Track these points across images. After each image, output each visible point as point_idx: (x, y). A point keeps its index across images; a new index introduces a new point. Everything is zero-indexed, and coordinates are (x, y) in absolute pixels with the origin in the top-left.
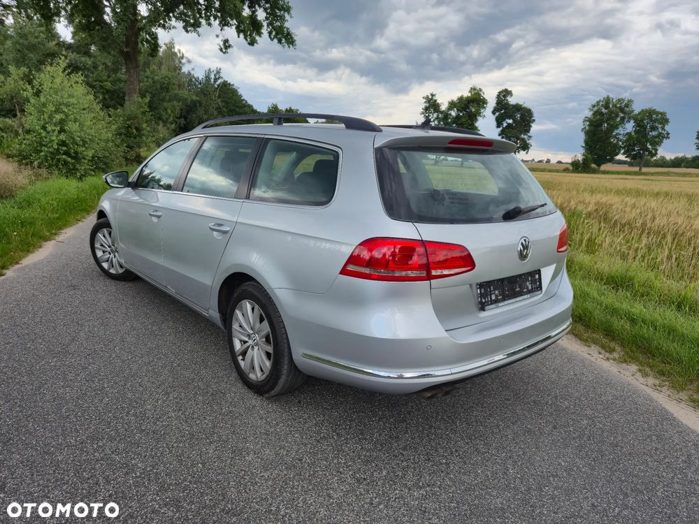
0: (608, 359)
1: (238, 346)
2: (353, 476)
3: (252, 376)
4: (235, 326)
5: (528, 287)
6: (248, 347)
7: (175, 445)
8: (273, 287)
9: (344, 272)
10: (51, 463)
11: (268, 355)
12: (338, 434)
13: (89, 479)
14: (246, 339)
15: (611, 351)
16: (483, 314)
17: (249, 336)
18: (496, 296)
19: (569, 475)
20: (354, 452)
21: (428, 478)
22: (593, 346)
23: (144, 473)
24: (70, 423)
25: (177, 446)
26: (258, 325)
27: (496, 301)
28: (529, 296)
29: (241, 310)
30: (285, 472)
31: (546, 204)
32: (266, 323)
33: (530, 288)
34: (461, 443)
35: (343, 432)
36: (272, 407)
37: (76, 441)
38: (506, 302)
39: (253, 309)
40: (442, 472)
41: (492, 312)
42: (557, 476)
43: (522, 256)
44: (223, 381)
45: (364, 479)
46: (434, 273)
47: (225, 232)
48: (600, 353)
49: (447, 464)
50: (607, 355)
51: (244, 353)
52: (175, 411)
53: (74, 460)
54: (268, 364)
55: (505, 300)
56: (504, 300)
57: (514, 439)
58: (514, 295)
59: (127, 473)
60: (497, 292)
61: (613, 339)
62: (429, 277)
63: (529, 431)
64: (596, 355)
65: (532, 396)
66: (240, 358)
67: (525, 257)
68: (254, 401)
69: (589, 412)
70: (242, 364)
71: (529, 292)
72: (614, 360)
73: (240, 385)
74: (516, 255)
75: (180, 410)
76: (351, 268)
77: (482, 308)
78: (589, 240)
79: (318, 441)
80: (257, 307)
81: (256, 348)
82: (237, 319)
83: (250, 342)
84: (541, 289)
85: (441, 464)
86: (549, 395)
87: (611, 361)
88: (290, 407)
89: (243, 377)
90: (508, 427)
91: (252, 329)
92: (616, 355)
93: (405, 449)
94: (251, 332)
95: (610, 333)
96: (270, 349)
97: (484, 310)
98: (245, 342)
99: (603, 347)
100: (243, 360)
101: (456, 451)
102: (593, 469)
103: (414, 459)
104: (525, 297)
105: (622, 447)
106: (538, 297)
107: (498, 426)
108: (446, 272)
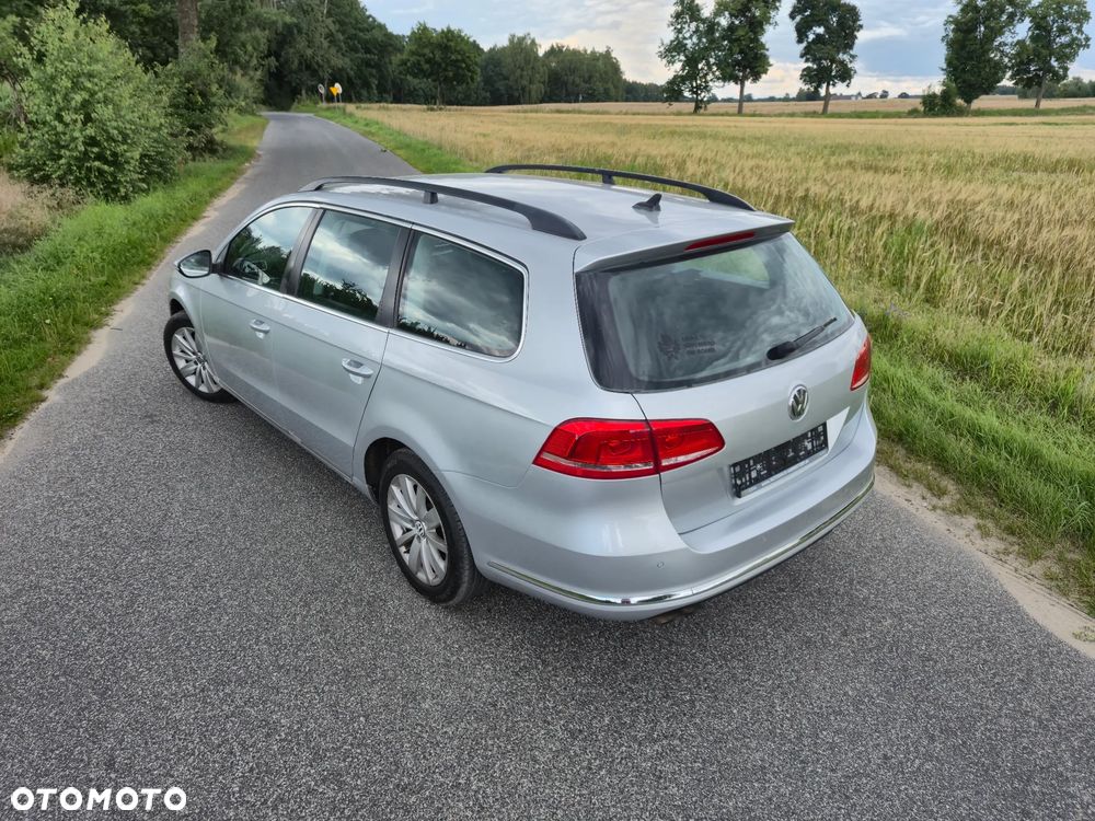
0: (934, 508)
1: (398, 533)
2: (565, 728)
3: (421, 576)
4: (392, 507)
5: (806, 448)
6: (413, 537)
7: (327, 688)
8: (441, 468)
9: (538, 461)
10: (167, 724)
11: (442, 555)
12: (544, 662)
13: (219, 746)
14: (409, 526)
15: (941, 493)
16: (739, 501)
17: (412, 522)
18: (759, 472)
19: (858, 710)
20: (565, 689)
21: (664, 724)
22: (915, 484)
23: (290, 734)
24: (182, 658)
25: (330, 691)
26: (424, 512)
27: (759, 480)
28: (807, 461)
29: (398, 485)
30: (476, 725)
31: (835, 319)
32: (434, 510)
33: (809, 446)
34: (712, 667)
35: (550, 657)
36: (451, 620)
37: (194, 686)
38: (772, 479)
39: (415, 487)
40: (685, 715)
41: (752, 496)
42: (840, 712)
43: (795, 412)
44: (382, 580)
45: (580, 731)
46: (665, 463)
47: (366, 377)
48: (924, 498)
49: (692, 702)
50: (935, 501)
51: (408, 544)
52: (319, 633)
53: (196, 718)
54: (442, 565)
55: (772, 475)
56: (769, 475)
57: (785, 657)
58: (785, 464)
59: (268, 735)
60: (759, 467)
61: (947, 472)
62: (658, 469)
63: (808, 642)
64: (917, 501)
65: (816, 581)
66: (403, 549)
67: (800, 414)
68: (427, 611)
69: (896, 604)
70: (406, 557)
71: (809, 454)
72: (943, 509)
73: (405, 585)
74: (786, 413)
75: (327, 631)
76: (547, 457)
77: (738, 491)
78: (933, 277)
79: (517, 674)
80: (420, 487)
81: (424, 541)
82: (394, 497)
83: (415, 531)
84: (827, 445)
85: (684, 702)
86: (841, 579)
87: (939, 511)
88: (476, 620)
89: (408, 575)
90: (779, 637)
91: (416, 514)
92: (946, 501)
93: (634, 681)
94: (415, 518)
95: (942, 461)
96: (443, 547)
97: (740, 497)
98: (409, 530)
99: (930, 488)
100: (408, 552)
101: (705, 680)
102: (891, 700)
103: (647, 697)
104: (802, 463)
105: (936, 662)
106: (822, 456)
107: (765, 635)
108: (681, 459)
